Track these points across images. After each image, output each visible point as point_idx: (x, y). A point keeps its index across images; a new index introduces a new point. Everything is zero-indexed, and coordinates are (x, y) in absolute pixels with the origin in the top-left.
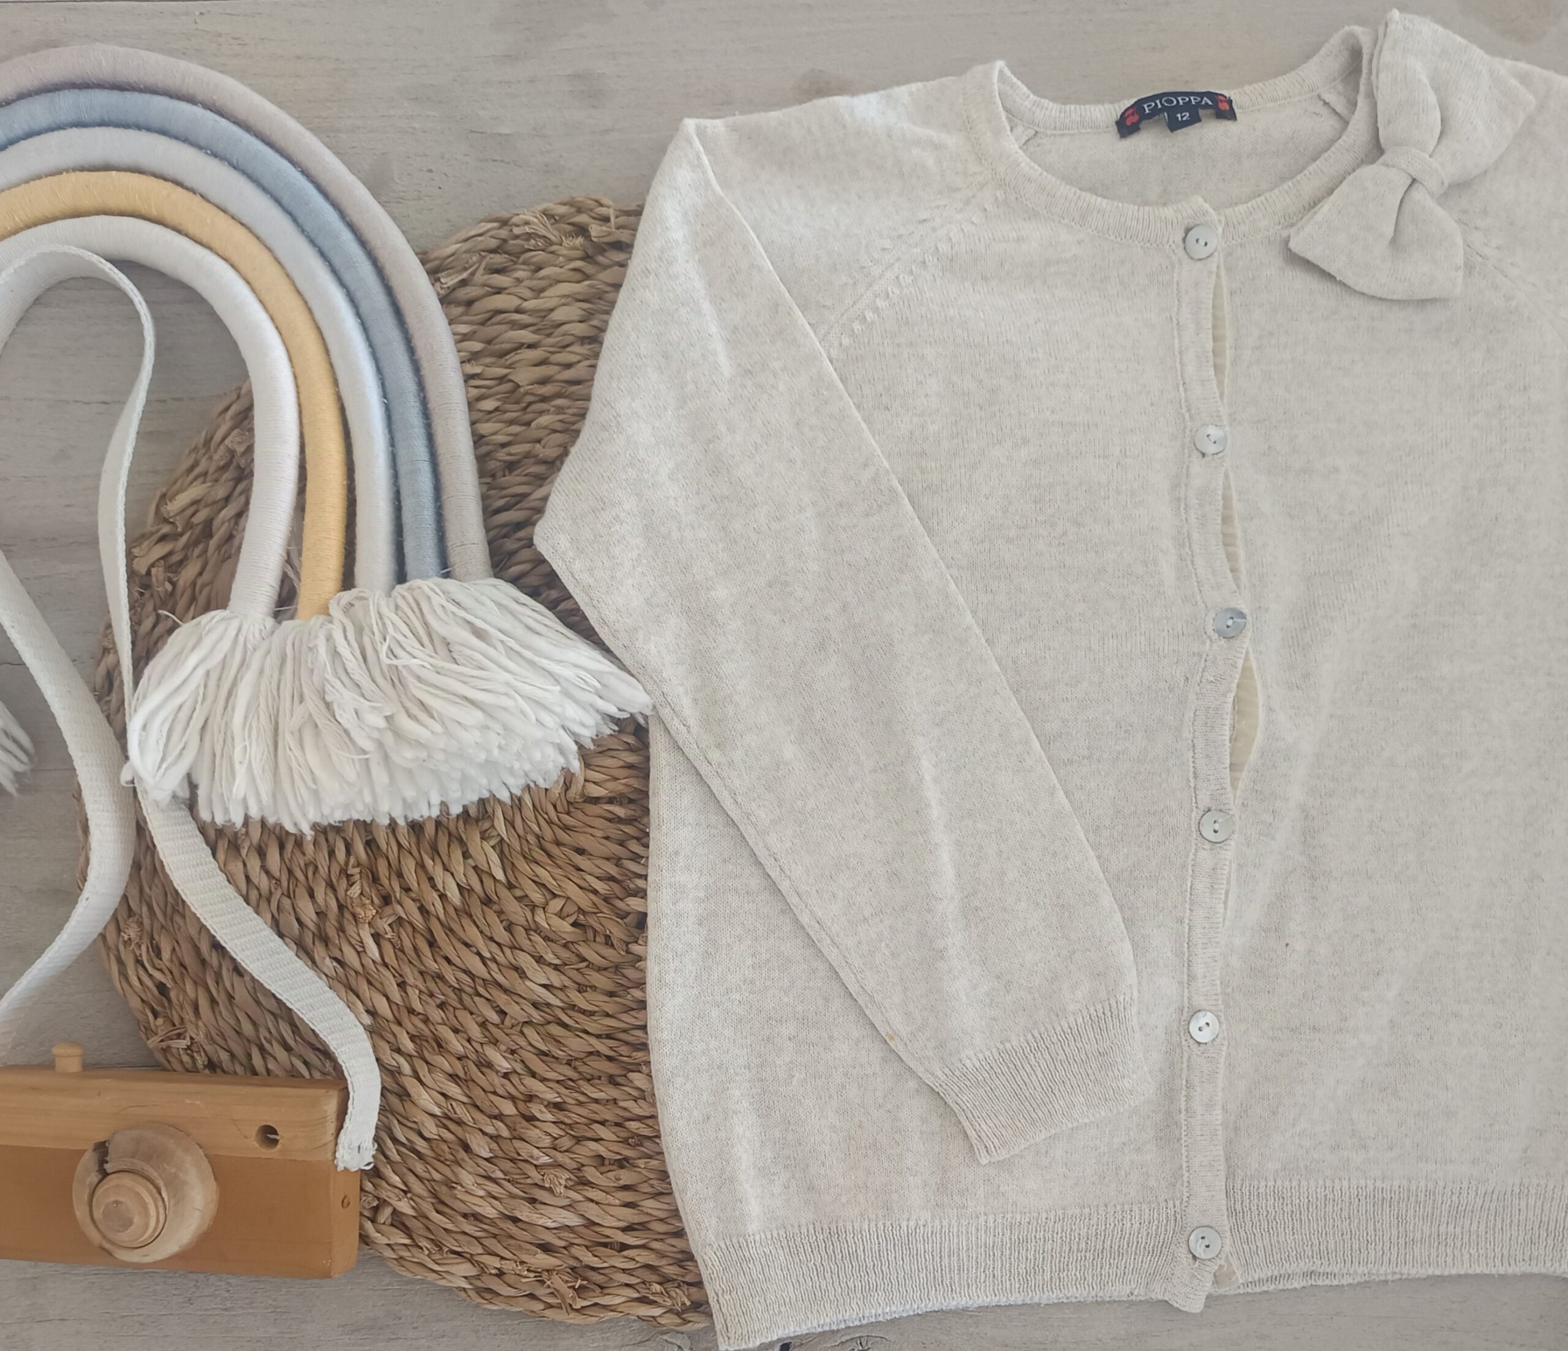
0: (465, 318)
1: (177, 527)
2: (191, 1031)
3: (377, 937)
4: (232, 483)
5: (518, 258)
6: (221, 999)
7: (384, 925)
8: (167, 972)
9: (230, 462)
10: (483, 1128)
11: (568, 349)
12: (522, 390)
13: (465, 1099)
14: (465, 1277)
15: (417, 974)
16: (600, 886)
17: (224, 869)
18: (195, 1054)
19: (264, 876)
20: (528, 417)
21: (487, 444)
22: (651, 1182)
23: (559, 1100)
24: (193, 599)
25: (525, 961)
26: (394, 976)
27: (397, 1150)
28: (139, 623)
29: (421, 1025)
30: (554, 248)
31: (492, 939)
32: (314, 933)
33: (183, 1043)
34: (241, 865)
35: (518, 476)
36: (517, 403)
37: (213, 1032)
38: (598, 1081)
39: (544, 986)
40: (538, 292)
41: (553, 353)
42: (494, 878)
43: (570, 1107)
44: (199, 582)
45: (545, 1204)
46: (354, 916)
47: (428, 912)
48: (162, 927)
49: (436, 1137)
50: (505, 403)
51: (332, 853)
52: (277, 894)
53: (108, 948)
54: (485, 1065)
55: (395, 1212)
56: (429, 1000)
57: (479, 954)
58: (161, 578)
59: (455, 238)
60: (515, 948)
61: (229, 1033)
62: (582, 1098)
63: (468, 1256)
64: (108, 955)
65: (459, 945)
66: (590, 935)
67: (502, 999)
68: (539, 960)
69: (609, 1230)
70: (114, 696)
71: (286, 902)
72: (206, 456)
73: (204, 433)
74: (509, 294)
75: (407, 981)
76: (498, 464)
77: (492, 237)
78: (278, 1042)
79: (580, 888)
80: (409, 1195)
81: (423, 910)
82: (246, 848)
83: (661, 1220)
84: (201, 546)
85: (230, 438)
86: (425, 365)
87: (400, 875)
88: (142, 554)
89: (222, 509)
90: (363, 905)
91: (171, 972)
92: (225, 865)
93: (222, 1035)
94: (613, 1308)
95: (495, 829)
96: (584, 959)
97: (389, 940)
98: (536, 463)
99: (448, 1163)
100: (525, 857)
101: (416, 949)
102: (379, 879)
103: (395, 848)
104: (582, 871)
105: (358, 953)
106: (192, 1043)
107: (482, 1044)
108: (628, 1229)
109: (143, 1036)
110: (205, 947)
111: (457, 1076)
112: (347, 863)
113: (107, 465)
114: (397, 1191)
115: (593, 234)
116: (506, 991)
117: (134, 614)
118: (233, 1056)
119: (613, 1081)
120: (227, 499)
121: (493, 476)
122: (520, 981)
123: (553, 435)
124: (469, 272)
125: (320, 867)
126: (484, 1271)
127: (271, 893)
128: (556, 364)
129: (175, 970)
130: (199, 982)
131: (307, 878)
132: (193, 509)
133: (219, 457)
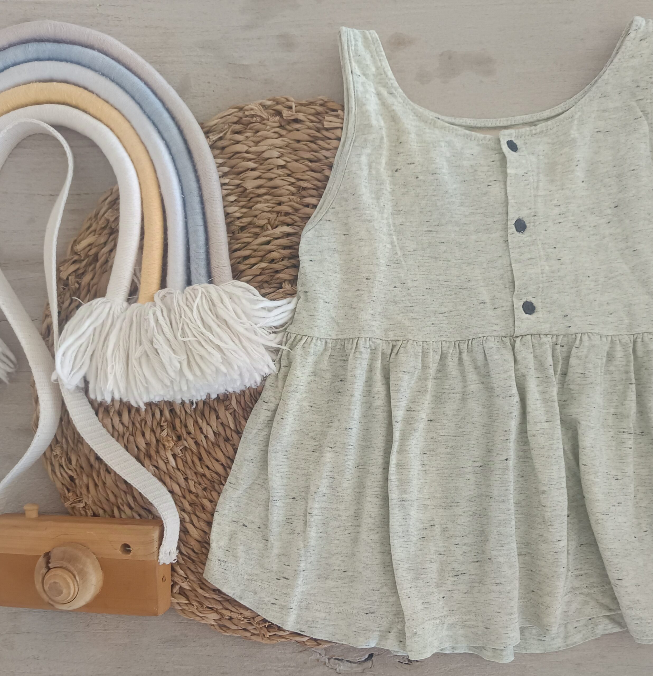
0: (221, 156)
1: (81, 256)
2: (85, 500)
3: (174, 456)
4: (107, 236)
5: (247, 126)
6: (100, 484)
7: (178, 450)
8: (74, 471)
9: (107, 225)
11: (271, 171)
12: (248, 191)
14: (214, 620)
15: (193, 474)
17: (101, 421)
18: (87, 511)
19: (121, 426)
20: (251, 204)
21: (231, 218)
24: (89, 291)
26: (182, 475)
27: (182, 558)
28: (63, 303)
29: (194, 498)
30: (265, 122)
32: (144, 454)
33: (82, 505)
34: (110, 420)
35: (245, 233)
36: (246, 197)
37: (96, 500)
40: (257, 143)
41: (263, 173)
42: (231, 429)
44: (92, 283)
46: (164, 445)
47: (199, 444)
48: (72, 449)
50: (239, 197)
51: (153, 415)
52: (127, 434)
53: (47, 459)
55: (181, 587)
56: (199, 487)
57: (222, 464)
58: (73, 281)
59: (217, 116)
61: (103, 500)
63: (215, 610)
64: (47, 462)
65: (214, 461)
70: (50, 338)
71: (131, 438)
72: (96, 222)
73: (95, 211)
74: (243, 144)
75: (188, 477)
76: (236, 227)
77: (235, 116)
78: (127, 505)
80: (188, 580)
81: (196, 443)
82: (113, 412)
84: (93, 266)
85: (107, 214)
86: (202, 178)
87: (186, 426)
88: (64, 270)
89: (102, 248)
90: (168, 441)
91: (76, 471)
92: (102, 420)
93: (100, 501)
94: (285, 636)
95: (232, 405)
97: (180, 457)
98: (254, 227)
100: (245, 419)
101: (193, 462)
102: (176, 428)
103: (184, 413)
105: (166, 463)
106: (86, 505)
109: (63, 501)
110: (92, 459)
112: (161, 420)
113: (49, 226)
114: (182, 578)
115: (284, 115)
117: (61, 298)
118: (105, 511)
120: (105, 243)
121: (233, 233)
123: (263, 214)
124: (223, 133)
125: (148, 422)
126: (223, 617)
127: (124, 434)
128: (265, 178)
129: (78, 470)
130: (90, 476)
131: (141, 427)
132: (89, 248)
133: (102, 223)
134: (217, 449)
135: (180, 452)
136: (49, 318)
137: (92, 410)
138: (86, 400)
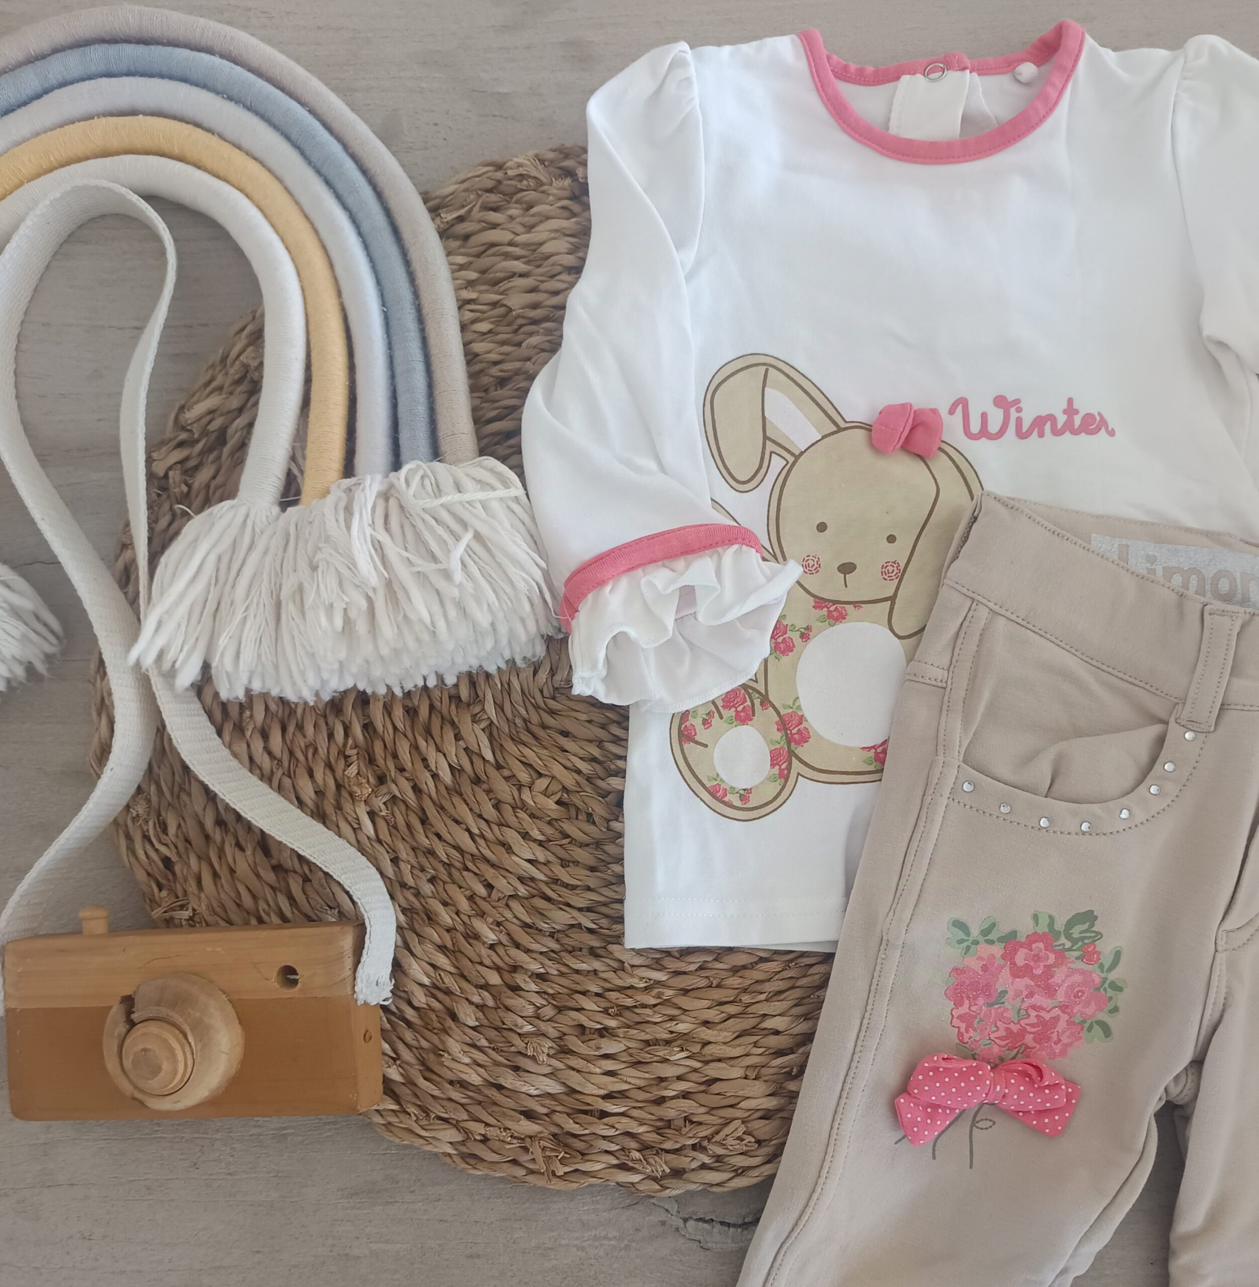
0: (462, 250)
1: (194, 434)
2: (194, 904)
3: (372, 815)
4: (245, 395)
5: (512, 198)
6: (224, 873)
7: (379, 803)
8: (172, 847)
9: (244, 376)
10: (470, 998)
11: (556, 278)
12: (514, 313)
13: (453, 970)
14: (451, 1143)
15: (409, 849)
16: (584, 767)
17: (229, 747)
19: (266, 757)
20: (519, 338)
21: (481, 362)
22: (630, 1051)
23: (542, 970)
24: (207, 498)
25: (512, 836)
26: (388, 852)
27: (387, 1019)
28: (156, 521)
29: (412, 898)
30: (545, 188)
31: (480, 816)
34: (245, 746)
35: (509, 391)
36: (509, 325)
37: (215, 904)
38: (579, 953)
39: (529, 861)
40: (530, 228)
41: (542, 282)
42: (484, 758)
43: (552, 977)
44: (213, 484)
45: (528, 1072)
46: (351, 794)
47: (420, 791)
48: (169, 804)
49: (425, 1006)
50: (498, 326)
51: (331, 736)
52: (278, 774)
53: (118, 827)
54: (473, 936)
55: (385, 1079)
56: (420, 874)
57: (468, 830)
58: (178, 479)
59: (454, 179)
60: (503, 825)
61: (230, 905)
62: (564, 969)
63: (454, 1122)
64: (118, 834)
65: (450, 823)
66: (573, 812)
67: (490, 874)
68: (525, 836)
69: (590, 1097)
70: (131, 588)
71: (287, 781)
72: (223, 372)
73: (221, 351)
74: (503, 229)
75: (401, 857)
76: (491, 379)
77: (488, 178)
78: (276, 913)
79: (565, 768)
80: (398, 1062)
81: (416, 789)
82: (250, 730)
83: (640, 1088)
84: (216, 452)
85: (245, 354)
87: (395, 756)
88: (161, 457)
89: (234, 420)
90: (360, 785)
91: (176, 847)
92: (230, 743)
93: (223, 907)
94: (594, 1174)
95: (485, 712)
96: (567, 836)
97: (384, 817)
99: (436, 1031)
100: (513, 739)
101: (409, 826)
102: (375, 760)
103: (391, 731)
104: (567, 751)
105: (354, 829)
106: (194, 915)
107: (469, 916)
108: (608, 1097)
109: (148, 908)
110: (209, 823)
111: (445, 947)
112: (345, 745)
113: (130, 375)
114: (386, 1058)
115: (580, 176)
116: (493, 865)
117: (152, 514)
119: (594, 953)
120: (240, 410)
121: (486, 391)
122: (507, 856)
123: (542, 354)
124: (467, 208)
125: (320, 749)
126: (468, 1138)
127: (272, 773)
128: (546, 292)
129: (180, 845)
130: (203, 857)
131: (307, 758)
132: (209, 418)
133: (234, 371)
134: (457, 800)
135: (383, 807)
136: (129, 551)
137: (209, 724)
138: (198, 705)
